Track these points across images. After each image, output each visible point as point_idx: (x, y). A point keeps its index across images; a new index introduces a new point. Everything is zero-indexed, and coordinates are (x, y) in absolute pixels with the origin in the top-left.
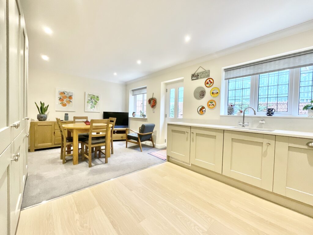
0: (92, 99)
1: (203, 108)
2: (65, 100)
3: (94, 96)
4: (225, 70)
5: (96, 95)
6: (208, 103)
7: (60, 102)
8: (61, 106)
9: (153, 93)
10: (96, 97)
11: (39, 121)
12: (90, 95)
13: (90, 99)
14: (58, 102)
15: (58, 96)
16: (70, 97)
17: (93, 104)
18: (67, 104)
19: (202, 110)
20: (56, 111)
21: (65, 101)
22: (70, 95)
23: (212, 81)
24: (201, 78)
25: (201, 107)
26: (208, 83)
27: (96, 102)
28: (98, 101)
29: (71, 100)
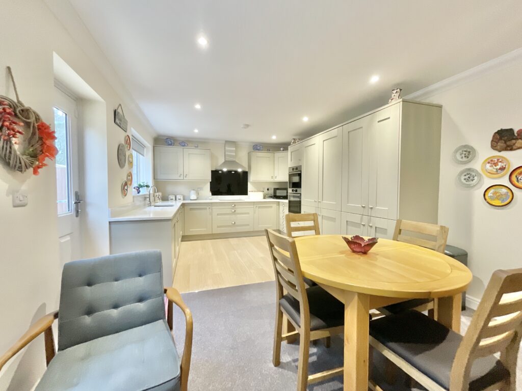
1: (126, 184)
6: (127, 177)
19: (124, 188)
23: (129, 141)
24: (123, 128)
25: (124, 184)
26: (126, 143)
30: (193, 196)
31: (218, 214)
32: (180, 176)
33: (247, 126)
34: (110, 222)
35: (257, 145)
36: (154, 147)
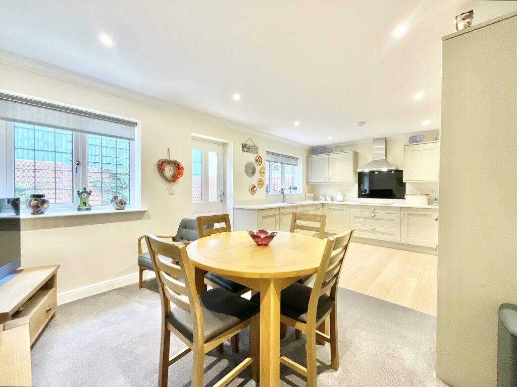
1: (254, 187)
4: (267, 151)
6: (258, 183)
9: (169, 149)
19: (253, 189)
23: (260, 159)
24: (252, 152)
25: (252, 186)
26: (257, 161)
30: (339, 197)
31: (355, 217)
32: (325, 180)
33: (363, 123)
34: (233, 208)
35: (415, 136)
36: (307, 157)
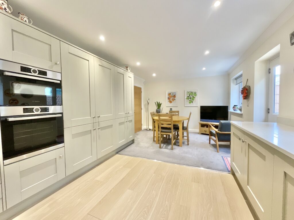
0: (190, 95)
2: (171, 98)
3: (192, 92)
5: (193, 91)
7: (169, 100)
8: (169, 103)
9: (248, 79)
10: (194, 93)
11: (157, 113)
12: (188, 92)
13: (189, 96)
14: (167, 100)
15: (167, 96)
16: (174, 96)
17: (191, 100)
18: (172, 101)
20: (167, 107)
21: (171, 100)
22: (174, 95)
27: (194, 97)
28: (196, 96)
29: (175, 98)
